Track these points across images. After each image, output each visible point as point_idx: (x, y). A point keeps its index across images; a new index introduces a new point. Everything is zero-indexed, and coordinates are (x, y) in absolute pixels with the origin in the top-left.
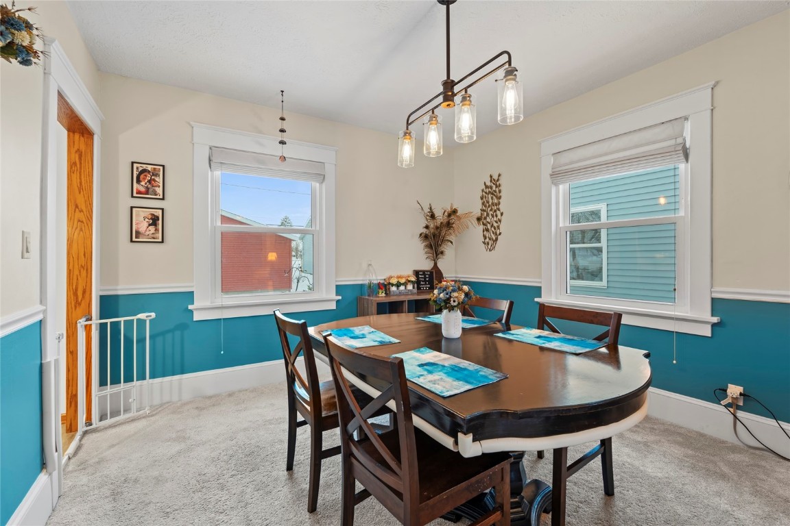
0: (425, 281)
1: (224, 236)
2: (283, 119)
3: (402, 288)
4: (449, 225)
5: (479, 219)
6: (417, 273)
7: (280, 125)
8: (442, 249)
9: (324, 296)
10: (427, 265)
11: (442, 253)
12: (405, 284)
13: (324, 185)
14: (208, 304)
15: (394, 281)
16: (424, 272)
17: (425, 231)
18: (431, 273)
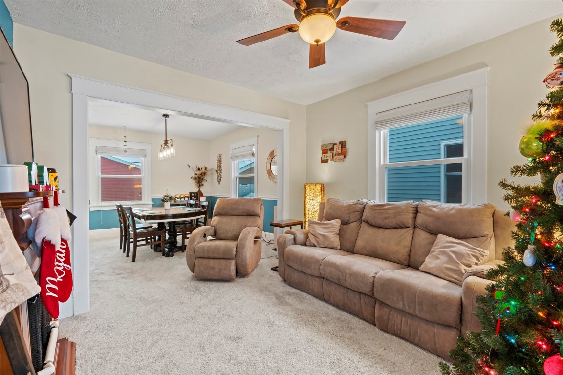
0: (194, 197)
1: (103, 179)
2: (125, 137)
3: (182, 199)
4: (205, 173)
5: (216, 171)
6: (191, 193)
7: (124, 139)
8: (202, 183)
9: (146, 202)
10: (196, 190)
11: (202, 185)
12: (184, 198)
13: (146, 159)
14: (95, 205)
15: (178, 196)
16: (194, 193)
17: (195, 176)
18: (197, 193)
